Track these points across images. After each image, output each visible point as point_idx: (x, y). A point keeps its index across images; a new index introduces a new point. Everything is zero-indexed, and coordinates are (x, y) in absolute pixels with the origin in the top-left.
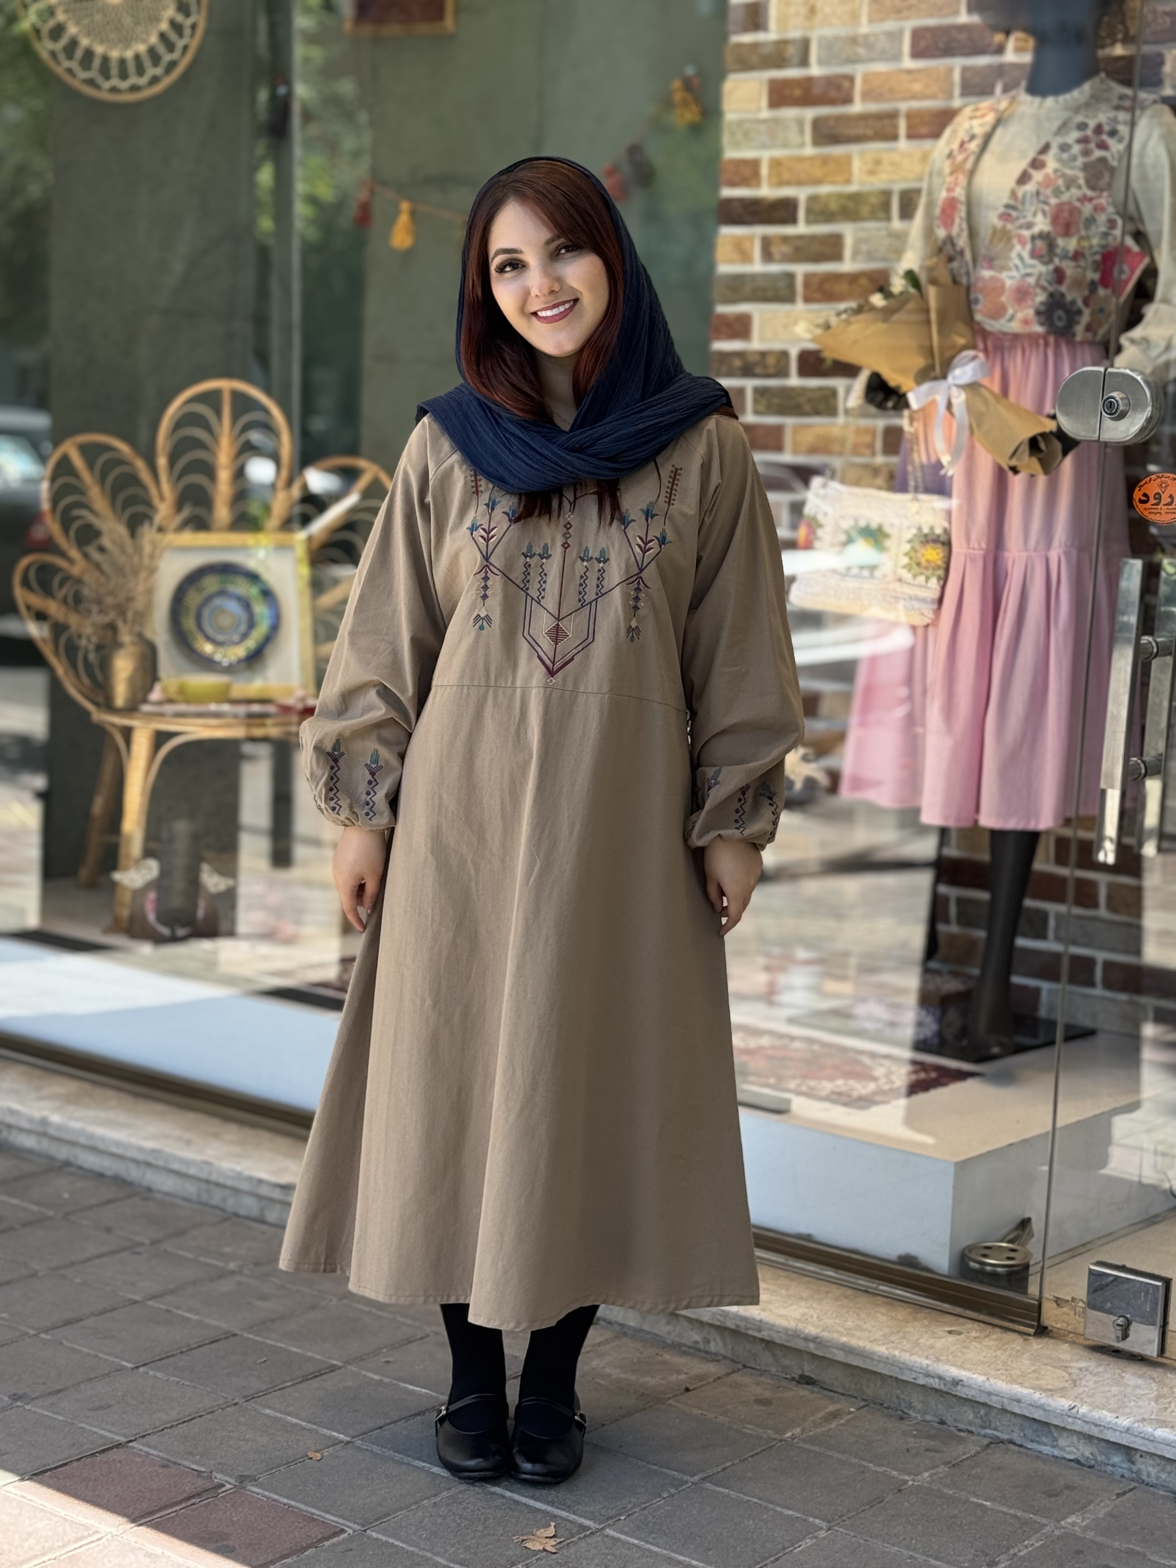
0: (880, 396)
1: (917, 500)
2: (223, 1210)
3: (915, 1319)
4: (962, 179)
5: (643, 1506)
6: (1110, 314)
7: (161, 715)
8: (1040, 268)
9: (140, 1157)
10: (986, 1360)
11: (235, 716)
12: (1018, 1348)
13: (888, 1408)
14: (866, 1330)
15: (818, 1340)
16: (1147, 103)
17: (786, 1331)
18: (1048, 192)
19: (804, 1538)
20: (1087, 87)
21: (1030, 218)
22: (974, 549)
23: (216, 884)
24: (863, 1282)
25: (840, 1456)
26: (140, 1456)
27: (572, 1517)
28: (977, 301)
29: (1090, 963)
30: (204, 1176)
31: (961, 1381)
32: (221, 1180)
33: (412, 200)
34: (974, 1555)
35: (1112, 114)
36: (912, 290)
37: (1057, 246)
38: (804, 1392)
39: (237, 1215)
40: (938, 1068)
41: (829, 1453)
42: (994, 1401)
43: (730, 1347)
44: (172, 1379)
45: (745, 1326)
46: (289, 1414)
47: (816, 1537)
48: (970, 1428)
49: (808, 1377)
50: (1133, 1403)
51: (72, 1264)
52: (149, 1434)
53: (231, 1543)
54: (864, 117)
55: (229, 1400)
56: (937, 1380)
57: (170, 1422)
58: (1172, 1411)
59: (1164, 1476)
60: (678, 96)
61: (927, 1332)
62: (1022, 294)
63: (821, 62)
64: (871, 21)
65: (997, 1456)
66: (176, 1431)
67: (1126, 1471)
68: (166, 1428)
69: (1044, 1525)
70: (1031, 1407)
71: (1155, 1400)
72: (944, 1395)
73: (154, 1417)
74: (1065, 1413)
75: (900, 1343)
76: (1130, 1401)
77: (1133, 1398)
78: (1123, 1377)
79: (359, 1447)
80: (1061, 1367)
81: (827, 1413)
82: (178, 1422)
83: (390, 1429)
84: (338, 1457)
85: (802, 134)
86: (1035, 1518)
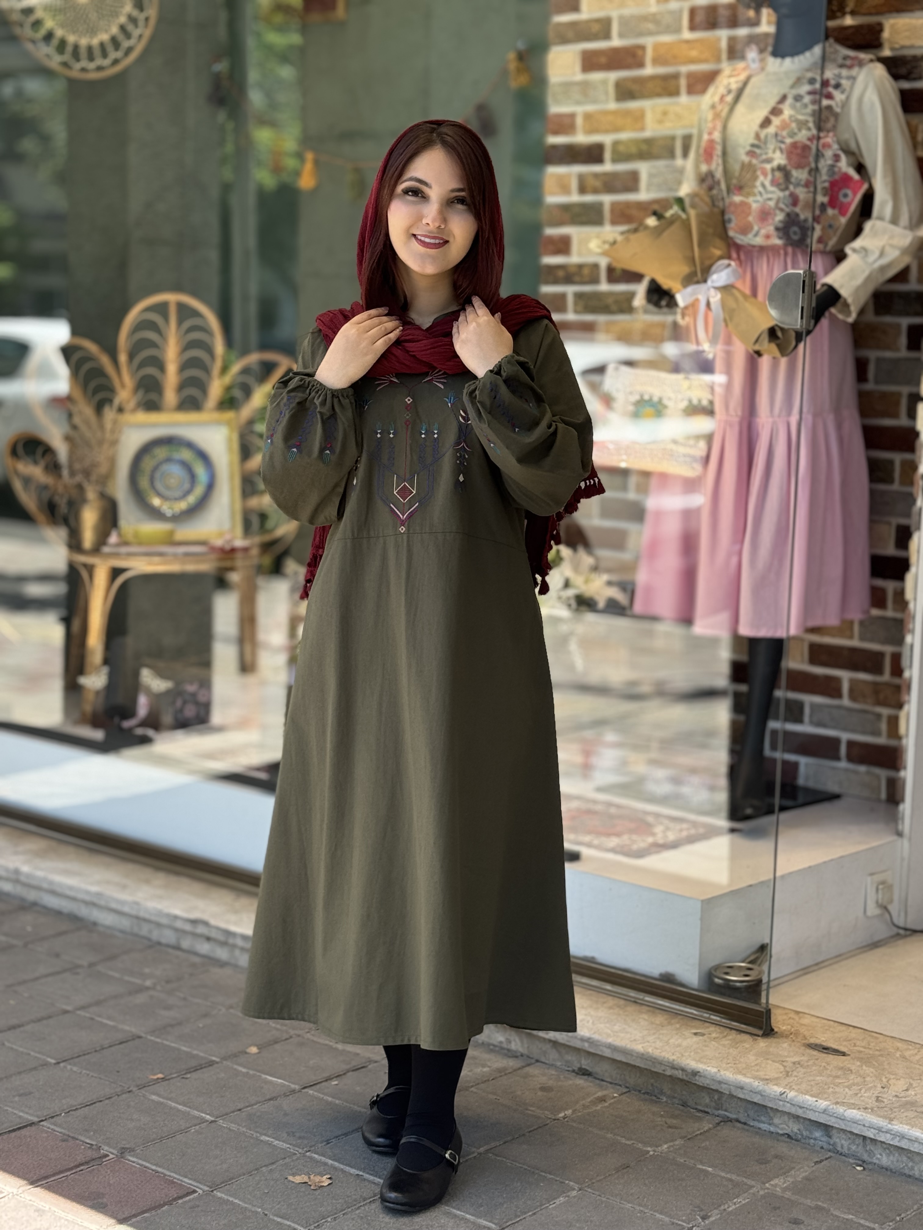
0: (655, 297)
1: (687, 378)
2: (149, 940)
3: (669, 1023)
4: (719, 126)
7: (116, 555)
9: (87, 898)
10: (720, 1055)
11: (175, 555)
12: (747, 1046)
13: (645, 1093)
14: (627, 1033)
15: (591, 1041)
18: (784, 133)
19: (558, 1197)
20: (817, 50)
21: (770, 155)
23: (158, 685)
24: (632, 994)
25: (599, 1132)
26: (47, 1132)
28: (730, 221)
29: (836, 742)
30: (134, 912)
31: (699, 1072)
32: (147, 916)
33: (314, 151)
34: (692, 1210)
35: (837, 71)
36: (680, 213)
37: (792, 176)
38: (580, 1081)
39: (159, 943)
40: (705, 825)
41: (590, 1129)
42: (724, 1088)
43: (526, 1046)
44: (84, 1071)
46: (170, 1099)
47: (568, 1196)
48: (706, 1110)
49: (584, 1069)
50: (831, 1090)
51: (24, 982)
52: (57, 1115)
53: (105, 1200)
54: (654, 78)
55: (126, 1088)
56: (680, 1072)
57: (75, 1106)
58: (861, 1096)
59: (854, 1148)
60: (512, 66)
61: (677, 1034)
62: (764, 215)
63: (621, 35)
64: (658, 2)
65: (726, 1131)
66: (78, 1113)
67: (825, 1144)
68: (71, 1110)
69: (752, 1187)
70: (751, 1093)
71: (849, 1087)
72: (687, 1084)
73: (64, 1101)
74: (777, 1098)
75: (654, 1042)
76: (829, 1088)
77: (832, 1086)
78: (827, 1069)
79: (220, 1125)
80: (779, 1061)
81: (595, 1098)
82: (83, 1106)
83: (246, 1111)
84: (202, 1133)
85: (607, 92)
86: (746, 1180)
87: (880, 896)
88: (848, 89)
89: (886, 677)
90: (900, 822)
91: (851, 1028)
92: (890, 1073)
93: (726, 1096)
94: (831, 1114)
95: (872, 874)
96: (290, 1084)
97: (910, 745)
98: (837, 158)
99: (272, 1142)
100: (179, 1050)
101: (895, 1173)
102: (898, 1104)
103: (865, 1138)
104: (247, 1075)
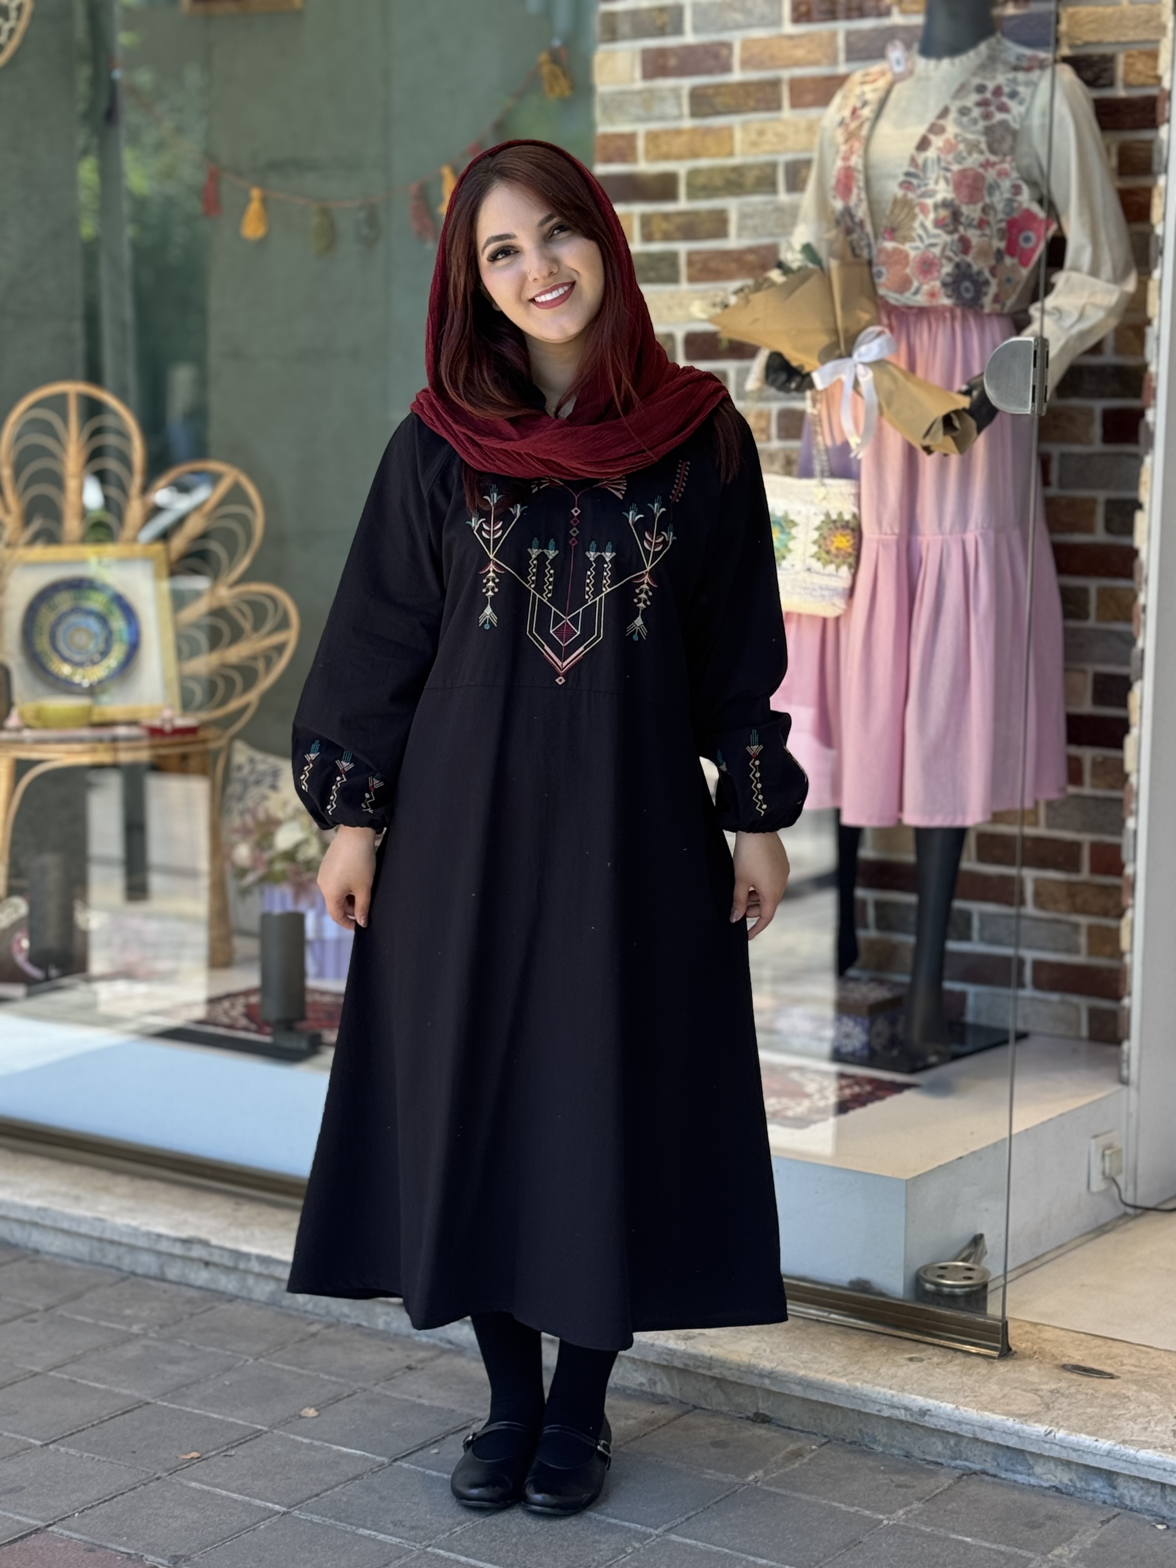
1: (824, 485)
2: (119, 1269)
3: (872, 1347)
5: (608, 1563)
7: (20, 742)
9: (26, 1217)
10: (952, 1386)
12: (984, 1372)
13: (851, 1443)
14: (822, 1362)
15: (773, 1376)
17: (739, 1367)
18: (950, 157)
21: (931, 186)
22: (886, 534)
24: (813, 1310)
25: (808, 1498)
26: (62, 1541)
28: (880, 274)
29: (1018, 963)
30: (96, 1234)
31: (929, 1410)
32: (116, 1238)
33: (262, 185)
35: (1011, 75)
36: (811, 265)
37: (961, 214)
38: (761, 1431)
39: (134, 1274)
40: (872, 1081)
41: (797, 1495)
42: (964, 1430)
43: (678, 1388)
44: (86, 1455)
45: (694, 1364)
46: (217, 1486)
48: (939, 1460)
49: (763, 1415)
50: (1110, 1425)
52: (69, 1517)
54: (744, 86)
55: (151, 1475)
56: (903, 1411)
57: (91, 1502)
58: (1153, 1431)
59: (1148, 1500)
60: (546, 69)
61: (887, 1361)
62: (927, 266)
63: (696, 29)
65: (973, 1489)
66: (97, 1511)
67: (1107, 1497)
68: (87, 1509)
69: (1030, 1560)
70: (1004, 1435)
71: (1134, 1419)
72: (910, 1427)
73: (73, 1497)
74: (1040, 1439)
75: (860, 1374)
76: (1107, 1422)
77: (1110, 1419)
78: (1097, 1398)
79: (297, 1518)
80: (1032, 1390)
81: (788, 1452)
82: (100, 1501)
83: (327, 1496)
84: (276, 1530)
85: (679, 105)
86: (1020, 1552)
87: (1107, 1165)
88: (1028, 98)
89: (1085, 874)
90: (1124, 1065)
91: (1109, 1341)
94: (1118, 1457)
95: (1095, 1137)
96: (374, 1456)
97: (1136, 962)
98: (1017, 190)
99: (375, 1536)
100: (207, 1417)
103: (1163, 1485)
104: (311, 1447)
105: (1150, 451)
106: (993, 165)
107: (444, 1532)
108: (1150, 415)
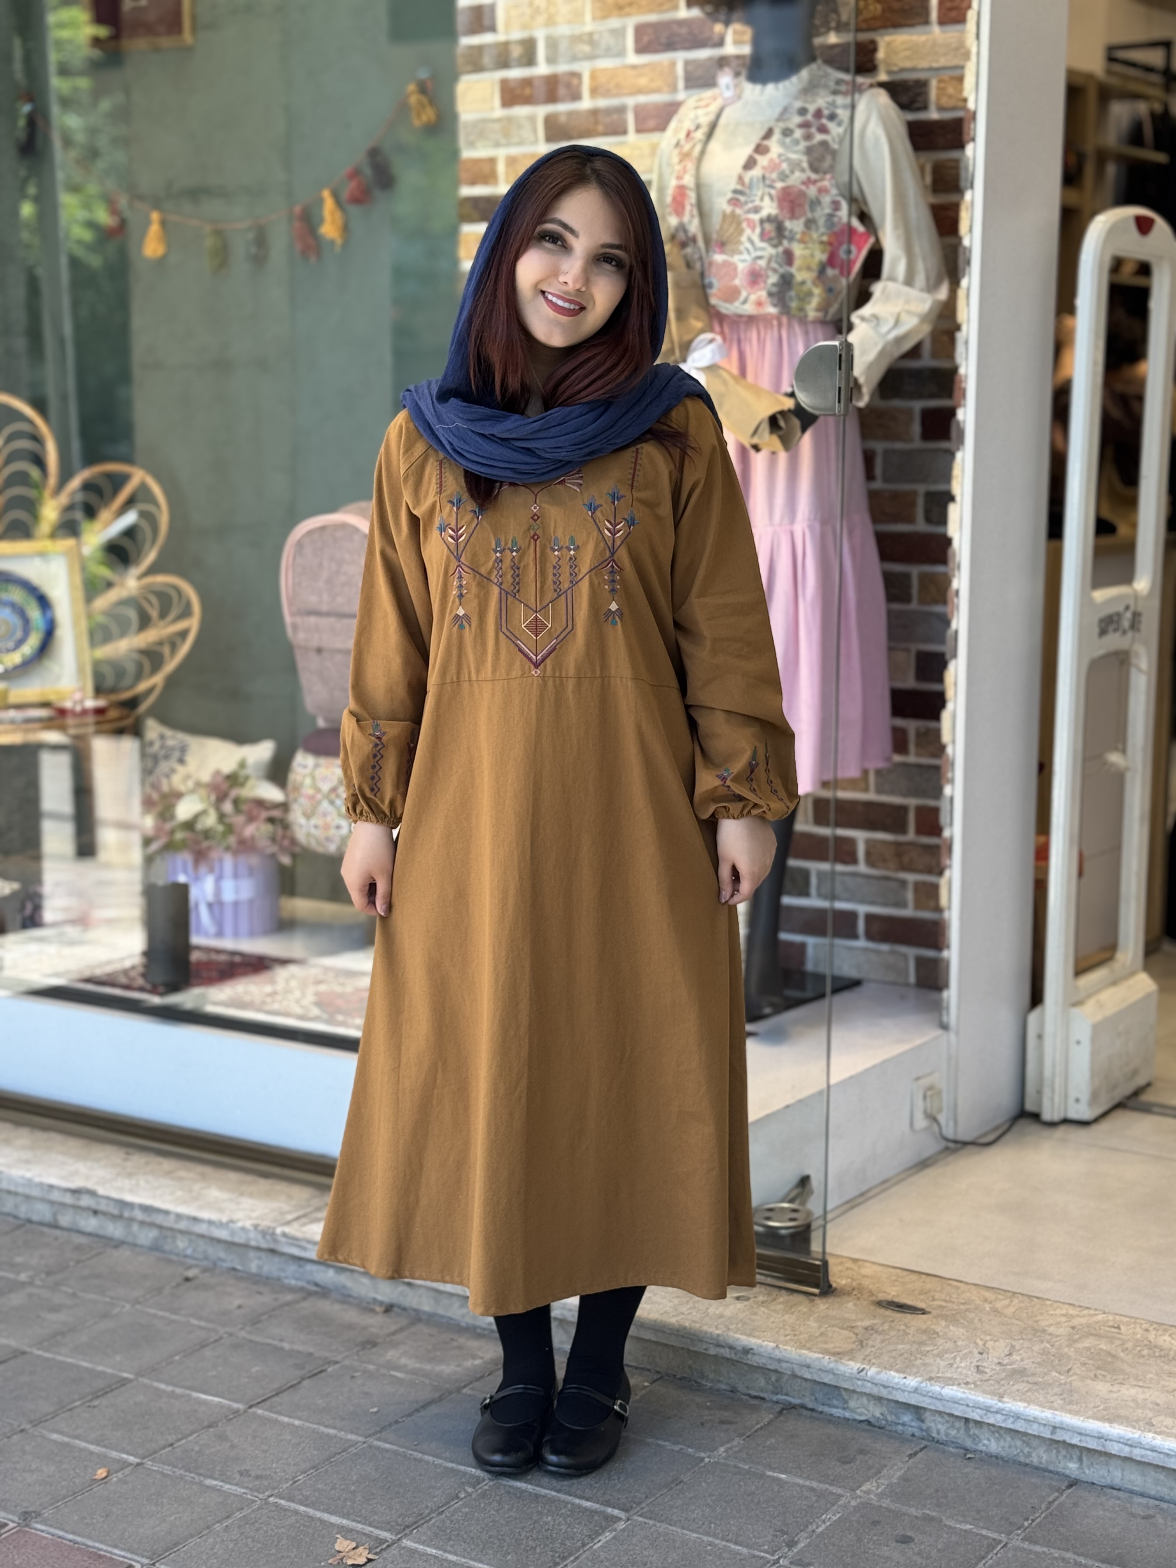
2: (16, 1217)
4: (690, 166)
5: (441, 1510)
6: (839, 293)
8: (770, 251)
10: (774, 1325)
12: (805, 1310)
13: (681, 1379)
16: (864, 87)
18: (774, 176)
19: (604, 1532)
20: (805, 73)
27: (368, 1529)
28: (711, 286)
29: (852, 916)
31: (752, 1349)
32: (12, 1188)
33: (161, 210)
34: (773, 1536)
35: (830, 98)
37: (785, 229)
39: (30, 1221)
42: (784, 1368)
46: (77, 1437)
47: (615, 1530)
48: (762, 1395)
50: (919, 1362)
54: (594, 113)
55: (16, 1427)
56: (727, 1350)
58: (958, 1367)
59: (953, 1432)
60: (413, 99)
62: (755, 277)
63: (549, 61)
64: (594, 18)
65: (792, 1424)
67: (915, 1430)
69: (841, 1496)
70: (820, 1372)
71: (940, 1356)
72: (735, 1363)
74: (853, 1376)
75: (689, 1313)
76: (916, 1359)
77: (919, 1356)
78: (908, 1334)
79: (149, 1469)
80: (848, 1327)
83: (180, 1446)
84: (126, 1483)
85: (535, 131)
86: (831, 1488)
87: (929, 1105)
89: (911, 835)
90: (944, 1012)
91: (924, 1276)
92: (985, 1333)
93: (786, 1377)
94: (924, 1393)
95: (918, 1079)
96: (231, 1403)
97: (954, 918)
98: (836, 206)
99: (221, 1486)
100: (77, 1367)
101: (1007, 1461)
102: (1004, 1374)
103: (967, 1420)
104: (172, 1395)
105: (961, 447)
106: (815, 182)
107: (287, 1480)
108: (960, 414)
